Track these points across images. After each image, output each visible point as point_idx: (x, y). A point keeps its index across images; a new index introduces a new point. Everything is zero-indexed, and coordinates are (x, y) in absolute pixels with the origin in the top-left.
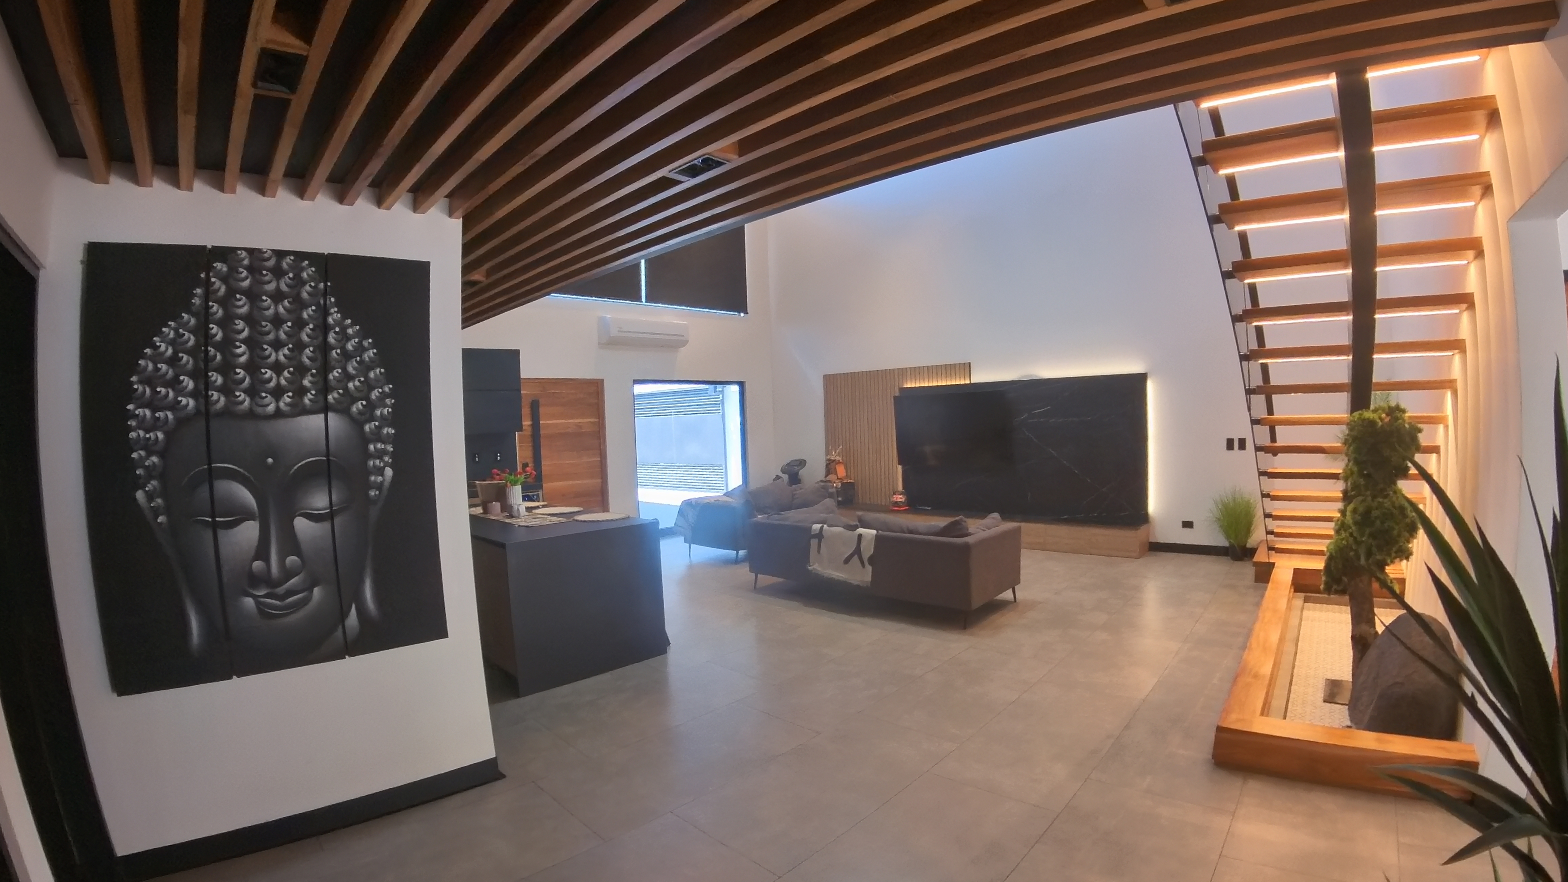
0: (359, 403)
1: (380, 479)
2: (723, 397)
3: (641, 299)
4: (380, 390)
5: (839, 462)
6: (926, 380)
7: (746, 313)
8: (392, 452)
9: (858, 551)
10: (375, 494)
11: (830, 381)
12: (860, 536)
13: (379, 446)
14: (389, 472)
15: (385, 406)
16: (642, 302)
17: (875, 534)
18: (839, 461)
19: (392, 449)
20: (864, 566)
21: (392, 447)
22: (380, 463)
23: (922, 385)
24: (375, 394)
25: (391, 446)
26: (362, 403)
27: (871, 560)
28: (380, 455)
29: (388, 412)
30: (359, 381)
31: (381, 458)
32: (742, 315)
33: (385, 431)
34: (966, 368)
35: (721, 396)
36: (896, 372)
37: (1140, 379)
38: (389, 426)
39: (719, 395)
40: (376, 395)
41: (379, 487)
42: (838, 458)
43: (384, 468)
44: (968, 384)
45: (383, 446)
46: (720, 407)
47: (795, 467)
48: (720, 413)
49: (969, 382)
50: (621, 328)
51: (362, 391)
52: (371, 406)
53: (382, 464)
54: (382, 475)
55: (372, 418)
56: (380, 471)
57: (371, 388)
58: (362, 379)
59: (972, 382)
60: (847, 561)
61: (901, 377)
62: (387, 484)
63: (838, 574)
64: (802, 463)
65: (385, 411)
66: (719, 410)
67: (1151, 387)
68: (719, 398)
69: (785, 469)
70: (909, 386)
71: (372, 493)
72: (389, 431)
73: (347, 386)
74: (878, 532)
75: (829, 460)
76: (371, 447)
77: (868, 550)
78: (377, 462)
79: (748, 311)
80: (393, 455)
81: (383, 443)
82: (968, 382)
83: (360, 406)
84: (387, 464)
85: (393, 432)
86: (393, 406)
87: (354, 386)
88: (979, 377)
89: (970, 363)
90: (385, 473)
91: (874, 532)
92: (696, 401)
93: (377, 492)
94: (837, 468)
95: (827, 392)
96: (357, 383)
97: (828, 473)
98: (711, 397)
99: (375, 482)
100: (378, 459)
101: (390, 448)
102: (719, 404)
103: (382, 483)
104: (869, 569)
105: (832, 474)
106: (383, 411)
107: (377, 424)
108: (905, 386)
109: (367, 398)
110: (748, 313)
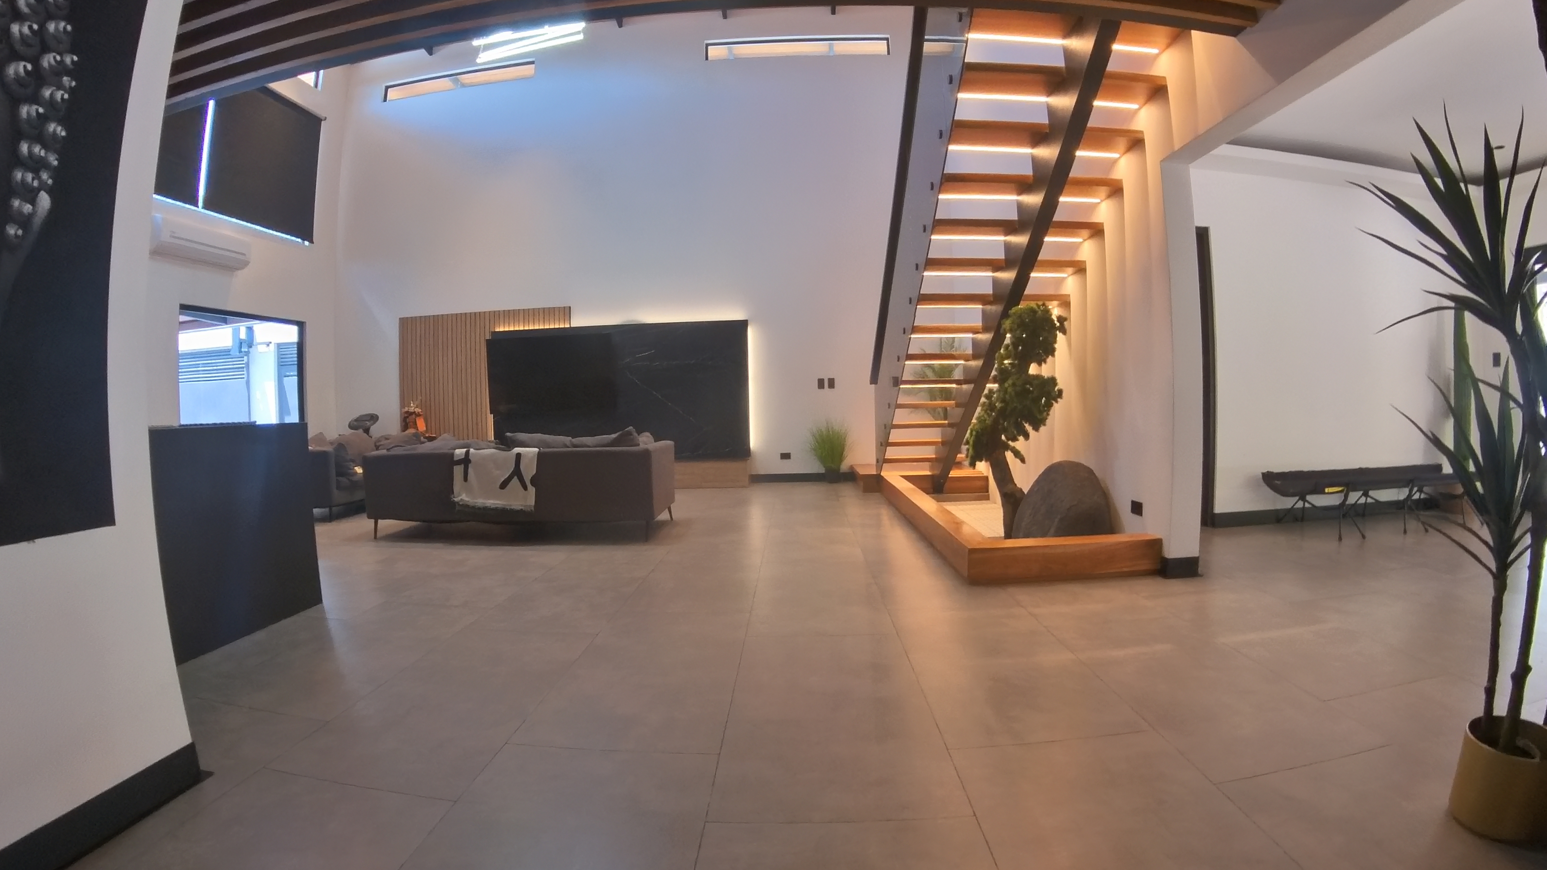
0: (22, 64)
1: (27, 208)
2: (248, 359)
3: (198, 203)
4: (58, 58)
5: (419, 415)
6: (521, 324)
7: (311, 241)
8: (55, 167)
9: (517, 472)
10: (16, 234)
11: (407, 325)
12: (519, 456)
13: (37, 149)
14: (45, 200)
15: (60, 87)
16: (198, 207)
17: (537, 452)
18: (419, 413)
19: (56, 163)
20: (525, 488)
21: (57, 159)
22: (33, 179)
23: (517, 329)
24: (48, 60)
25: (57, 156)
26: (25, 67)
27: (533, 481)
28: (36, 165)
29: (62, 98)
30: (30, 27)
31: (36, 172)
32: (307, 243)
33: (52, 127)
34: (566, 312)
35: (245, 358)
36: (487, 315)
37: (742, 326)
38: (60, 122)
39: (243, 357)
40: (49, 63)
41: (25, 222)
42: (418, 410)
43: (39, 190)
44: (568, 328)
45: (43, 153)
46: (243, 371)
47: (367, 422)
48: (244, 378)
49: (569, 326)
50: (174, 232)
51: (29, 46)
52: (38, 77)
53: (36, 184)
54: (33, 202)
55: (35, 99)
56: (31, 196)
57: (45, 49)
58: (35, 27)
59: (572, 326)
60: (504, 485)
61: (492, 322)
62: (38, 221)
63: (492, 502)
64: (374, 418)
65: (59, 95)
66: (243, 374)
67: (752, 335)
68: (243, 361)
69: (353, 424)
70: (502, 329)
71: (12, 230)
72: (55, 128)
73: (9, 29)
74: (540, 449)
75: (407, 412)
76: (24, 148)
77: (529, 470)
78: (29, 177)
79: (314, 241)
80: (56, 173)
81: (45, 146)
82: (567, 326)
83: (21, 70)
84: (43, 186)
85: (63, 134)
86: (72, 91)
87: (20, 31)
88: (579, 321)
89: (570, 307)
90: (38, 199)
91: (536, 450)
92: (213, 365)
93: (20, 232)
94: (417, 421)
95: (403, 337)
96: (26, 30)
97: (405, 426)
98: (233, 360)
99: (20, 213)
100: (32, 172)
101: (53, 160)
102: (243, 368)
103: (31, 216)
104: (532, 490)
105: (410, 428)
106: (55, 92)
107: (41, 110)
108: (497, 330)
109: (36, 62)
110: (313, 243)
